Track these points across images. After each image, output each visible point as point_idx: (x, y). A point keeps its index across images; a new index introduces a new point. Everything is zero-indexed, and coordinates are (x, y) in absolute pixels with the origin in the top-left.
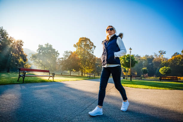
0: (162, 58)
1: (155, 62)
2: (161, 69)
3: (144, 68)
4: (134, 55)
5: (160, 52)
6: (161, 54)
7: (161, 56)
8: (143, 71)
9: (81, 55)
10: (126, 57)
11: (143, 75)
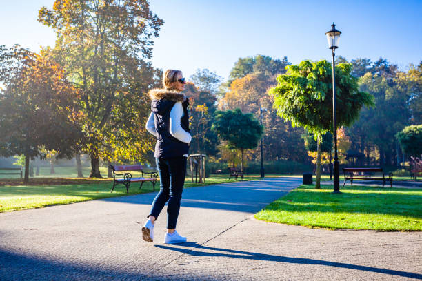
3: (412, 127)
4: (366, 62)
8: (404, 141)
9: (84, 70)
10: (312, 75)
11: (407, 164)
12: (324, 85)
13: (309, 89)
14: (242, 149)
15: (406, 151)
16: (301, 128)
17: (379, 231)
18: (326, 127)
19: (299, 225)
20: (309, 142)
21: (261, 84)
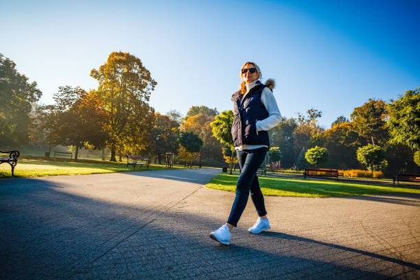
0: (313, 127)
1: (298, 135)
2: (309, 152)
3: (274, 148)
5: (309, 113)
6: (312, 116)
7: (312, 122)
9: (112, 104)
11: (269, 166)
14: (192, 152)
15: (270, 159)
16: (225, 144)
21: (203, 120)
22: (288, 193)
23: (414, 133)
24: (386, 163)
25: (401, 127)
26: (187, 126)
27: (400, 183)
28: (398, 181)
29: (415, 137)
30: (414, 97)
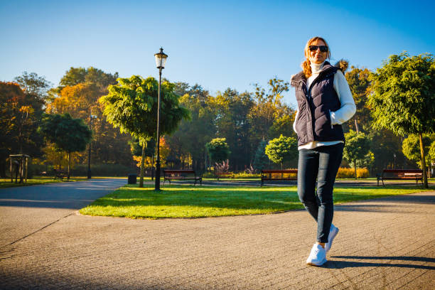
0: (277, 106)
1: (255, 119)
2: (271, 144)
3: (218, 139)
4: (185, 85)
5: (271, 84)
6: (275, 90)
7: (275, 98)
8: (211, 150)
10: (141, 88)
11: (212, 169)
12: (150, 98)
13: (137, 101)
14: (69, 152)
15: (213, 158)
16: (129, 134)
17: (192, 218)
18: (151, 135)
19: (123, 216)
20: (135, 148)
21: (92, 94)
22: (226, 211)
23: (400, 114)
24: (371, 155)
25: (385, 105)
26: (61, 105)
27: (386, 182)
28: (382, 179)
29: (401, 119)
30: (399, 65)
